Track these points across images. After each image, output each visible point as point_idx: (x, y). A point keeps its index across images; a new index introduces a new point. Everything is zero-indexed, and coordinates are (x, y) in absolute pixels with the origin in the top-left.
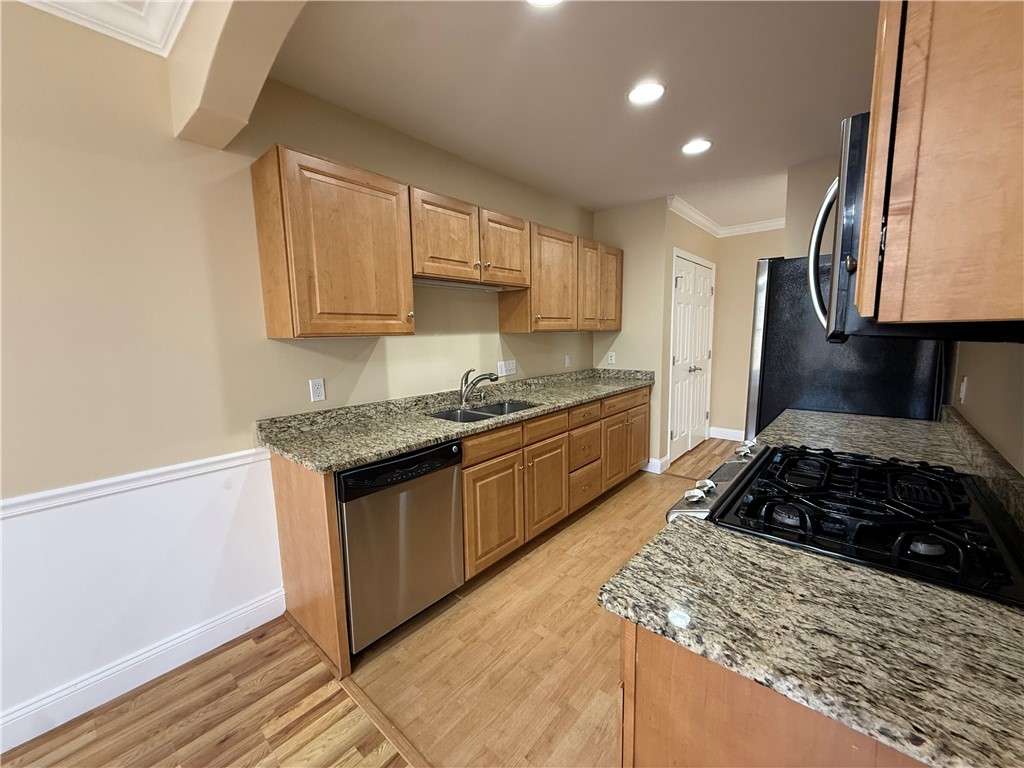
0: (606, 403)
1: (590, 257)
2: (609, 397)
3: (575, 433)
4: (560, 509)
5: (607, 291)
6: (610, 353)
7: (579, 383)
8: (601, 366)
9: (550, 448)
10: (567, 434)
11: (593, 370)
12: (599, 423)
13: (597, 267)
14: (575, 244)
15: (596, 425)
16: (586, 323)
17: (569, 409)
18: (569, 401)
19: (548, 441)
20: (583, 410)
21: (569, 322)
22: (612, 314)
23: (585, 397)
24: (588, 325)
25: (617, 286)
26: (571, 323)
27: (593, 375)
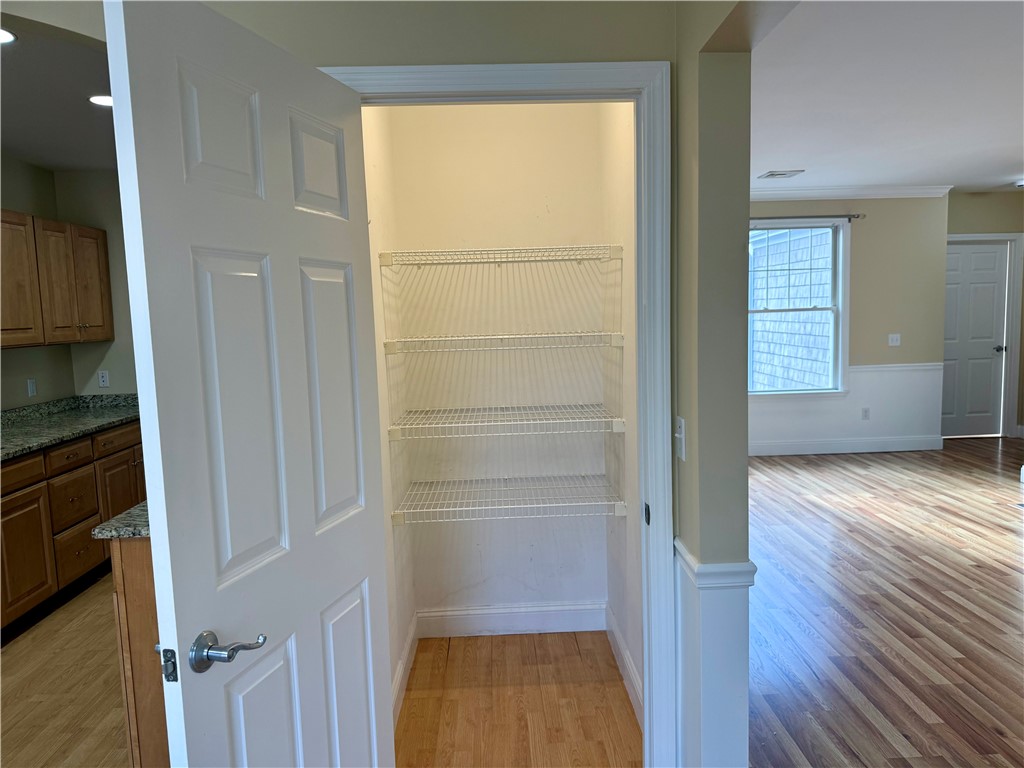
0: (99, 438)
1: (56, 244)
2: (102, 430)
3: (57, 481)
4: (43, 584)
5: (86, 287)
6: (100, 372)
7: (55, 418)
8: (87, 391)
9: (20, 503)
10: (44, 483)
11: (76, 398)
12: (92, 466)
13: (67, 256)
14: (29, 228)
15: (88, 469)
16: (58, 333)
17: (44, 450)
18: (45, 440)
19: (18, 494)
20: (65, 450)
21: (30, 334)
22: (96, 318)
23: (67, 433)
24: (60, 336)
25: (101, 280)
26: (34, 335)
27: (77, 405)
